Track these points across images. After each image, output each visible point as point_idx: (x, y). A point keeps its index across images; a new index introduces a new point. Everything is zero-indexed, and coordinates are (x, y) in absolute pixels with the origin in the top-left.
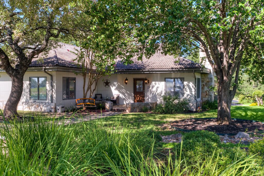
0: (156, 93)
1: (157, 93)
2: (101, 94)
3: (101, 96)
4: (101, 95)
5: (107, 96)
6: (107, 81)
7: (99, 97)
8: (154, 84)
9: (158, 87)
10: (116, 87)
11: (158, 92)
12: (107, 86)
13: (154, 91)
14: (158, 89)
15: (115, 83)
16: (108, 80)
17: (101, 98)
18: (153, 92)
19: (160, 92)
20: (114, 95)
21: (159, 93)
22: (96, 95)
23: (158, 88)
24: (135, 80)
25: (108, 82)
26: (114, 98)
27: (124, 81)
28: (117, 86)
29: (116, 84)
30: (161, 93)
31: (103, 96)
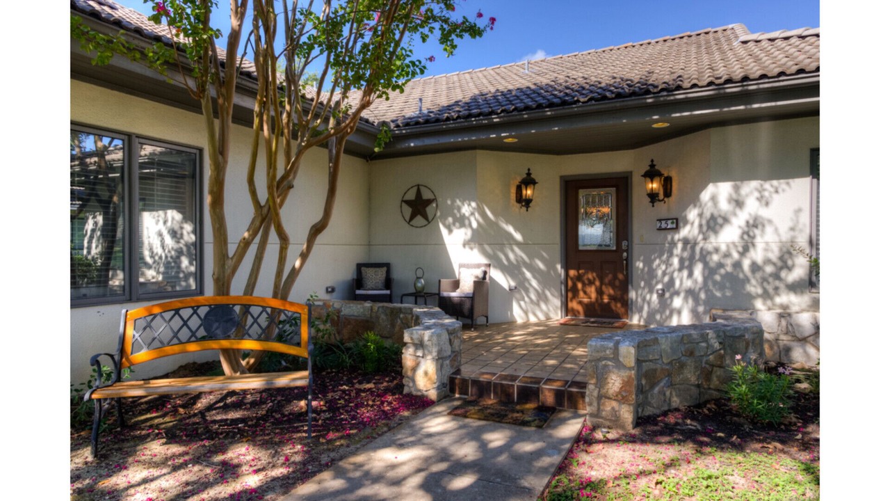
0: (737, 265)
1: (746, 264)
2: (388, 266)
3: (388, 272)
4: (385, 269)
5: (419, 273)
6: (419, 193)
7: (374, 278)
8: (724, 206)
9: (755, 224)
10: (469, 232)
11: (757, 255)
12: (419, 220)
13: (723, 248)
14: (757, 232)
15: (466, 210)
16: (422, 189)
17: (388, 283)
18: (715, 258)
19: (774, 256)
20: (461, 266)
21: (768, 261)
22: (359, 267)
23: (755, 226)
24: (571, 188)
25: (426, 195)
26: (456, 285)
27: (513, 190)
28: (475, 225)
29: (472, 214)
30: (779, 264)
31: (397, 274)
